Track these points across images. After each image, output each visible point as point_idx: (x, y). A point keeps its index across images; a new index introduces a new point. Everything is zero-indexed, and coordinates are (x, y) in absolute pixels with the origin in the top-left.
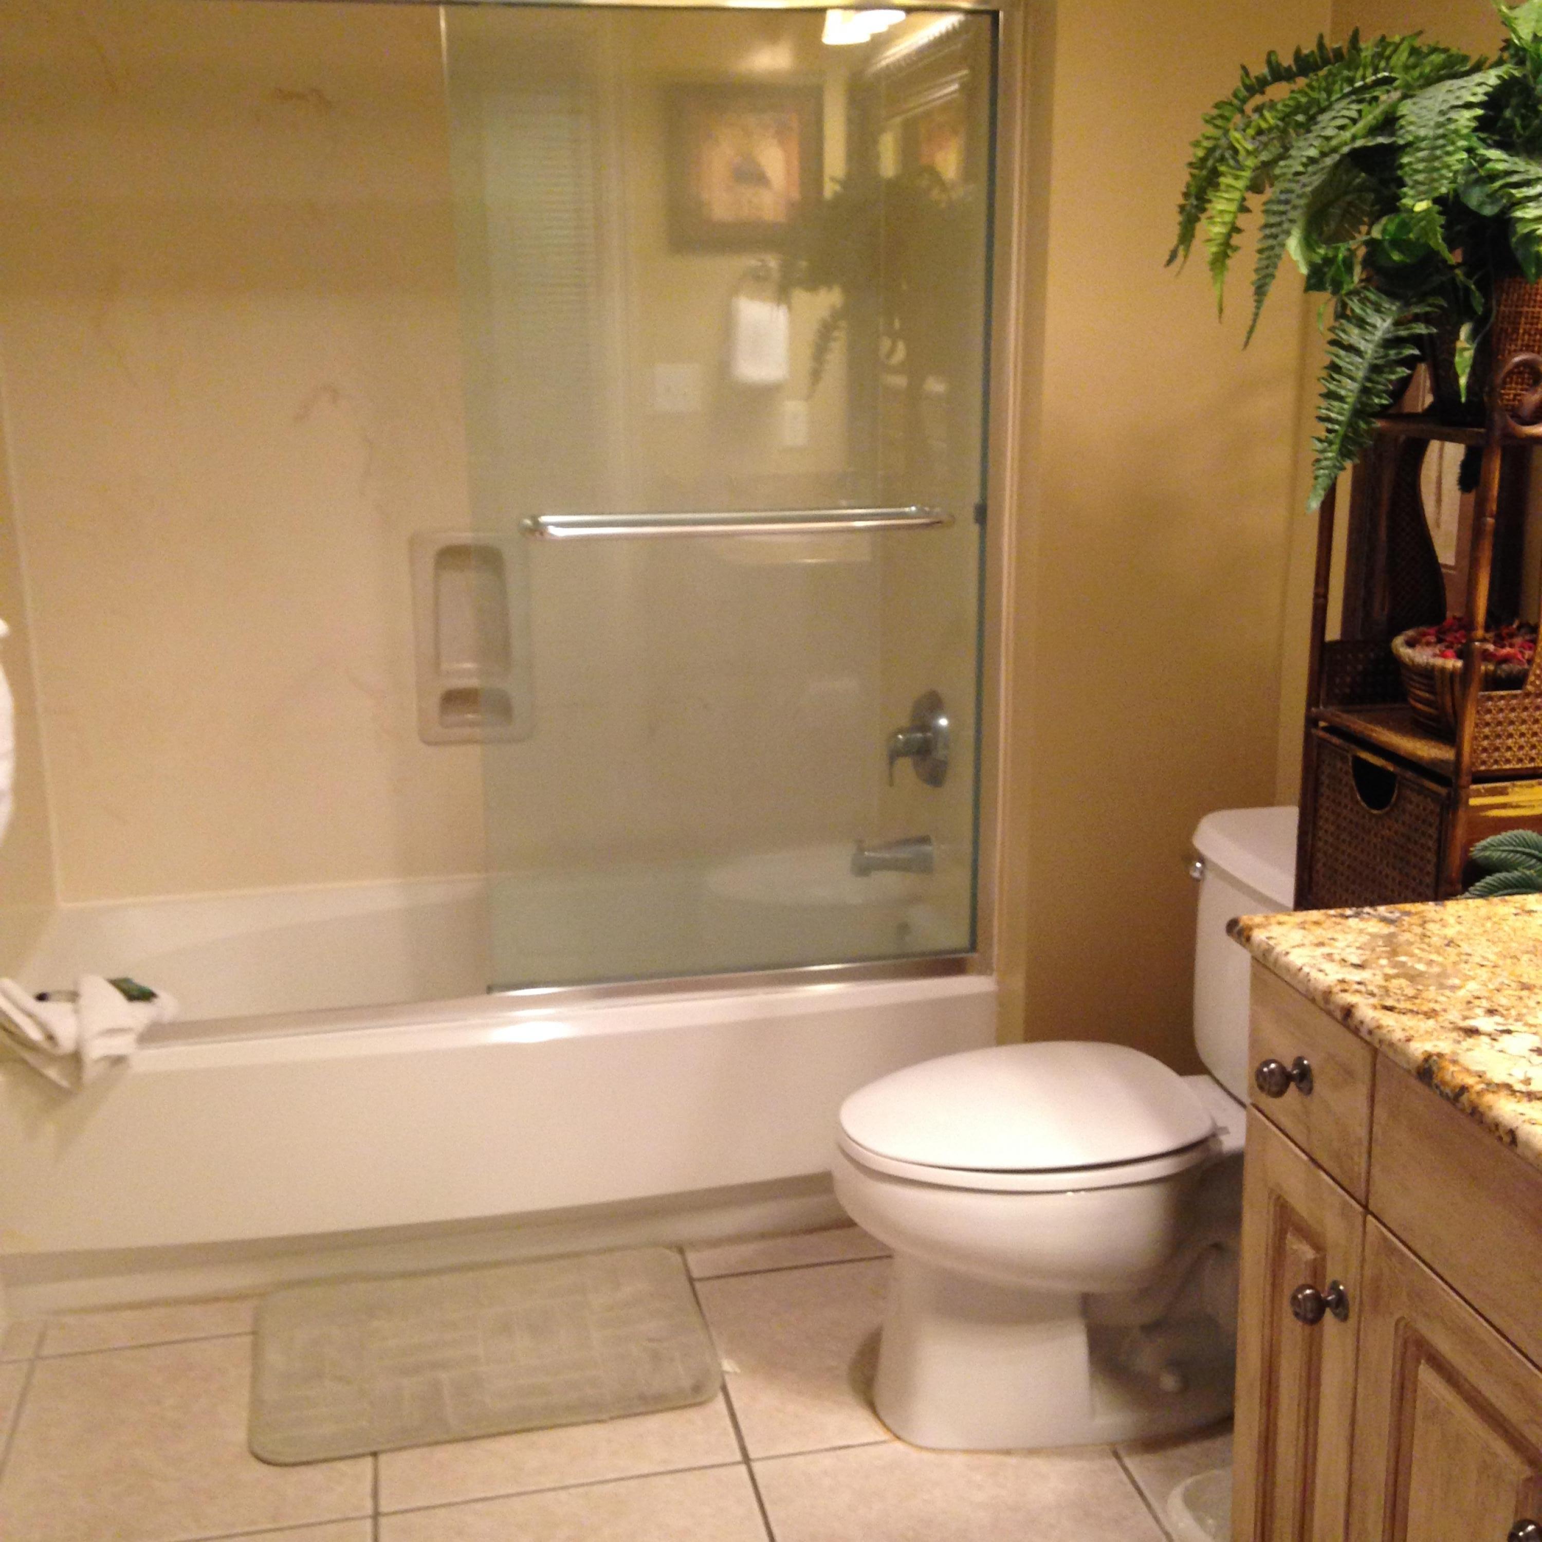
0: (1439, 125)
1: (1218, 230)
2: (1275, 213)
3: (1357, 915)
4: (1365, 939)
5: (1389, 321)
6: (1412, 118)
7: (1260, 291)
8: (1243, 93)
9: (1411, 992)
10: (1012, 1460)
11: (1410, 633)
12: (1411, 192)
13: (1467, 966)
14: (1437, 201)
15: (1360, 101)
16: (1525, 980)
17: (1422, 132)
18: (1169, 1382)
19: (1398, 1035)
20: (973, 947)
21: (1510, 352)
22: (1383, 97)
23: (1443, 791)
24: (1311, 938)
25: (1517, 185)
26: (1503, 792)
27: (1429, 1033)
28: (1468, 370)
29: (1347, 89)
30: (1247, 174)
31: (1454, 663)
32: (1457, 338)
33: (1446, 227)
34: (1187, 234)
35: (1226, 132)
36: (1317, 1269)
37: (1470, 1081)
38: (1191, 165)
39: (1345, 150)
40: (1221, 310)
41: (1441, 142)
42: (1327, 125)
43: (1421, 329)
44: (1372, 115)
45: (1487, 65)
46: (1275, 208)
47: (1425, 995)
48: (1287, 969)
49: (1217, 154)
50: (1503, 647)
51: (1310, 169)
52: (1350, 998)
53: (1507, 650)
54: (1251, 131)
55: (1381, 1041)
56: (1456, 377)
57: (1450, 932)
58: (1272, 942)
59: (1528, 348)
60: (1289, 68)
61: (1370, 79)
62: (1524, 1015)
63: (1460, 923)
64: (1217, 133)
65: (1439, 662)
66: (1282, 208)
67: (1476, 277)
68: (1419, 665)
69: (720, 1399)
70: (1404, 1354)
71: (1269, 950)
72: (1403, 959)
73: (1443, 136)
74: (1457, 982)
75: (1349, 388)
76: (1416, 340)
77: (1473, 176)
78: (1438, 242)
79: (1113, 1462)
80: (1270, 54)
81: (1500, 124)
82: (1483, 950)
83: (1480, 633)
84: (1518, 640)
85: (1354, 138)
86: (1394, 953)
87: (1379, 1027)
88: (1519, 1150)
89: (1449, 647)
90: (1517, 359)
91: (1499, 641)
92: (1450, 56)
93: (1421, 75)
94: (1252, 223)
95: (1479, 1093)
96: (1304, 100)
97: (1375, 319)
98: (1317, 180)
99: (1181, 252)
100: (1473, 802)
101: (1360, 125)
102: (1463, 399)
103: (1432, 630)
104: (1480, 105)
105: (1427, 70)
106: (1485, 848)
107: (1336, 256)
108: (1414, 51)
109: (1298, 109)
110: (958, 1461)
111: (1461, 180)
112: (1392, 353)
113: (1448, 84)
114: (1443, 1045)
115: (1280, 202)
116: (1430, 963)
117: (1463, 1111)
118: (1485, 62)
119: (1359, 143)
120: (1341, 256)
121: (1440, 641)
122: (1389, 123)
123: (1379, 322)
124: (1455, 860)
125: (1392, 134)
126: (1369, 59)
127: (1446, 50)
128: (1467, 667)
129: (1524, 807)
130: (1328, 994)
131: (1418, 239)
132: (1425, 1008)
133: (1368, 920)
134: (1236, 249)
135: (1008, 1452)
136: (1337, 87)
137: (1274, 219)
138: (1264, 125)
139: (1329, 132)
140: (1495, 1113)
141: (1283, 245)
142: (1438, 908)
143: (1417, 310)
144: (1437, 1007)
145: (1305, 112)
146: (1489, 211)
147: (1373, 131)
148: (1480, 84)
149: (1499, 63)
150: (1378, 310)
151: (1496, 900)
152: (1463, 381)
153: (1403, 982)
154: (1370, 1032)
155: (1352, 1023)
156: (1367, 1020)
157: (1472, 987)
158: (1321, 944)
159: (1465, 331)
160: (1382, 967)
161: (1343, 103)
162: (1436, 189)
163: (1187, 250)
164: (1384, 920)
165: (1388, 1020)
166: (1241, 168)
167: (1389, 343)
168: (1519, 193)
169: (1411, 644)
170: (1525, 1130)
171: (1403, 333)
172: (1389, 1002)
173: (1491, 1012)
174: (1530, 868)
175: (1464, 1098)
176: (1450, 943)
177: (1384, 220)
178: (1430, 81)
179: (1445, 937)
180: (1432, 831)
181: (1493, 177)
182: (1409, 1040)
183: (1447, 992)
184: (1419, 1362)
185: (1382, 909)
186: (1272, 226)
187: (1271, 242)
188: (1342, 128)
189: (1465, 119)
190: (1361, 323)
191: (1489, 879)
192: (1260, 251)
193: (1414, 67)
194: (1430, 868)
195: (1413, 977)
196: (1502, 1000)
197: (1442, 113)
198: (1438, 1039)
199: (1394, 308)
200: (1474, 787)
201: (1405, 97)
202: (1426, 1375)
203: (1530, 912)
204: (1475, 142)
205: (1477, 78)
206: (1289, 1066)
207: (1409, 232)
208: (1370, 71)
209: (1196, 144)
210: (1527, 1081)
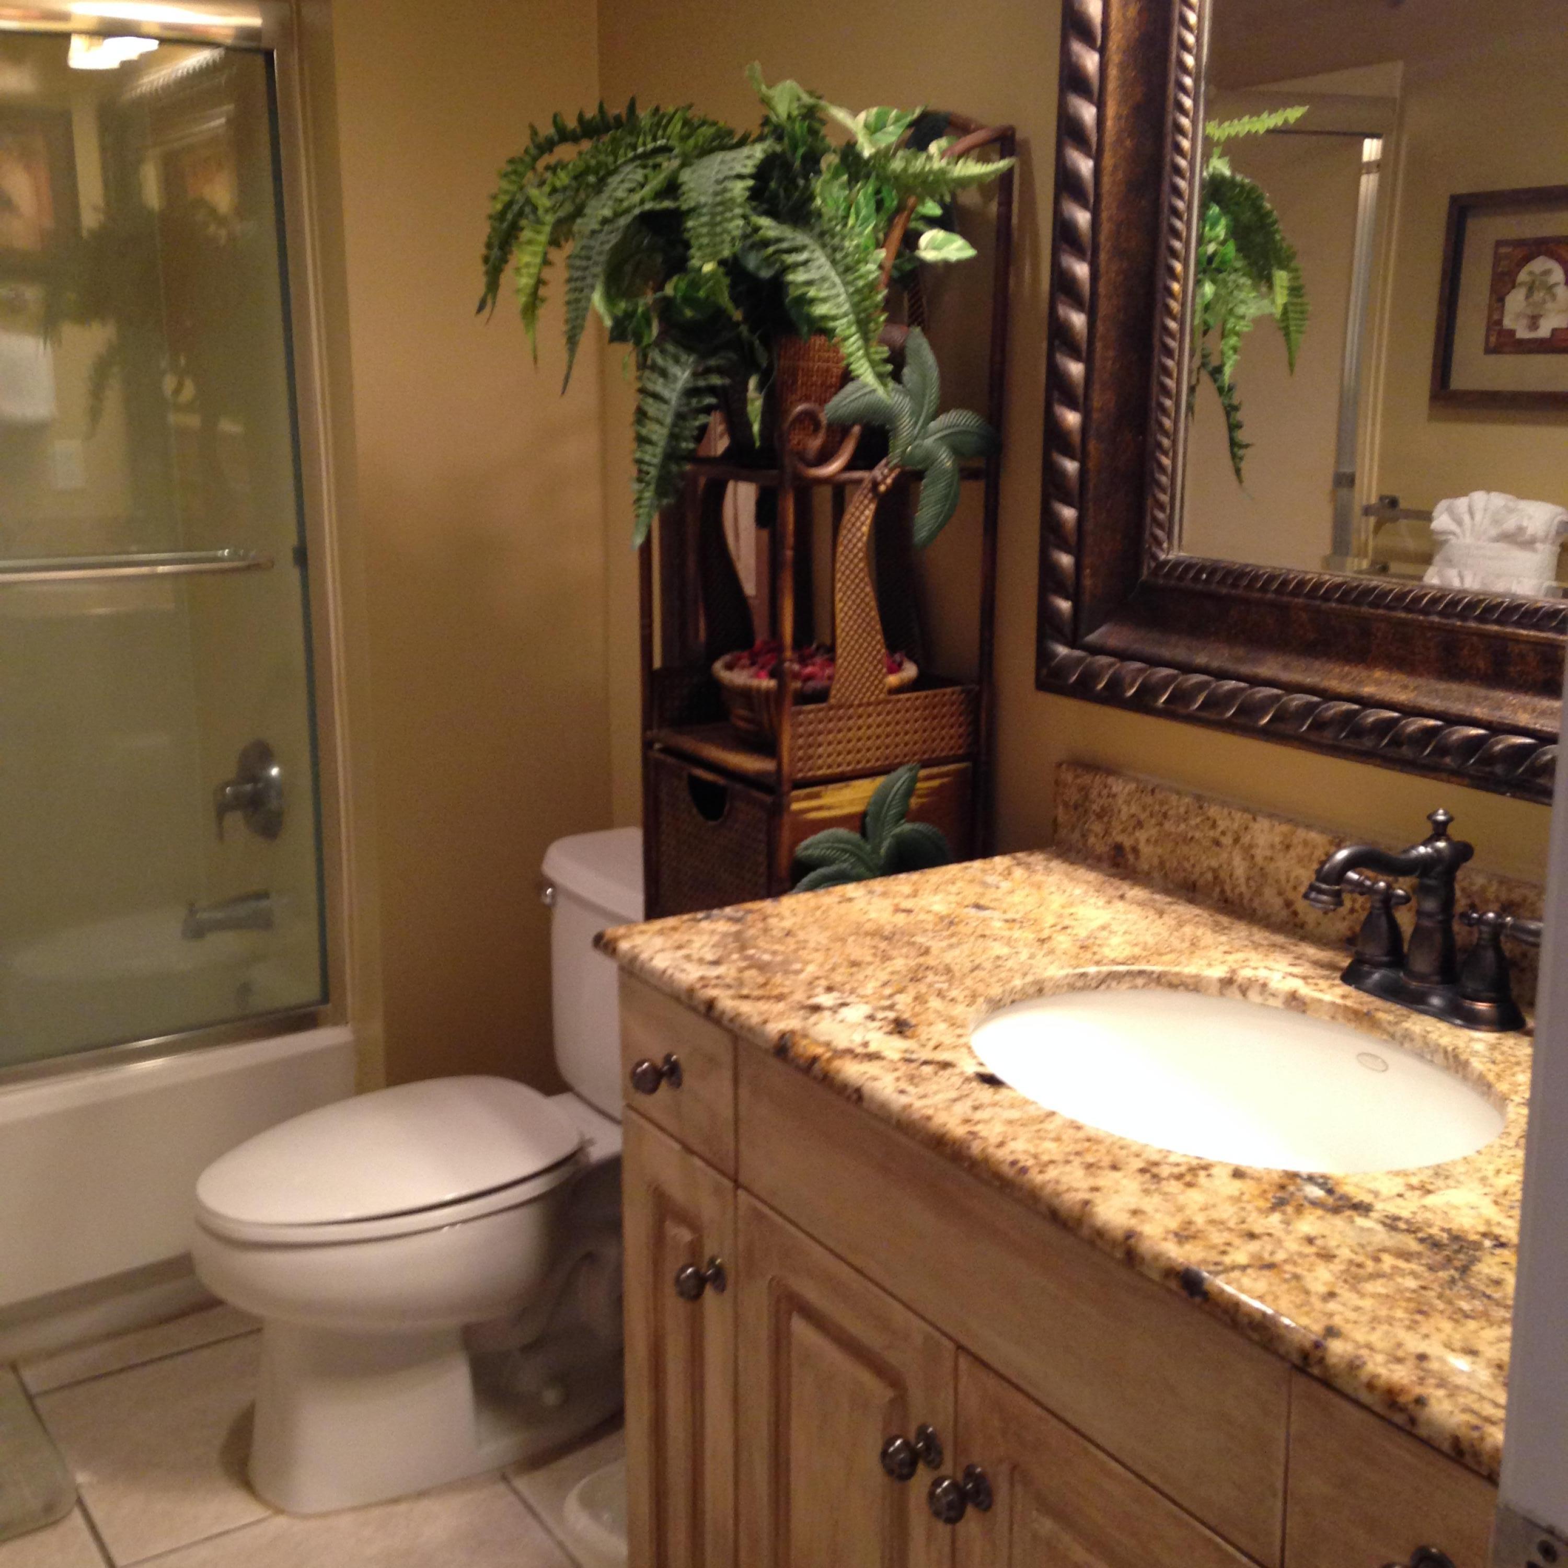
0: (716, 194)
1: (525, 281)
2: (578, 268)
3: (707, 918)
4: (716, 938)
5: (687, 374)
6: (692, 185)
7: (572, 341)
8: (533, 151)
9: (761, 980)
10: (403, 1507)
11: (727, 658)
12: (698, 254)
13: (806, 952)
14: (722, 263)
15: (644, 167)
16: (853, 958)
17: (703, 199)
18: (551, 1397)
19: (755, 1020)
20: (325, 997)
21: (791, 403)
22: (665, 165)
23: (768, 799)
24: (669, 943)
25: (790, 251)
26: (817, 796)
27: (781, 1014)
28: (759, 418)
29: (631, 154)
30: (547, 229)
31: (768, 683)
32: (746, 389)
33: (733, 287)
34: (493, 285)
35: (521, 188)
36: (695, 1249)
37: (819, 1050)
38: (490, 217)
39: (637, 211)
40: (535, 359)
41: (720, 209)
42: (618, 187)
43: (716, 380)
44: (657, 181)
45: (750, 139)
46: (578, 263)
47: (773, 981)
48: (652, 972)
49: (516, 208)
50: (806, 666)
51: (606, 228)
52: (712, 992)
53: (809, 670)
54: (547, 189)
55: (742, 1027)
56: (749, 426)
57: (787, 924)
58: (636, 950)
59: (807, 398)
60: (574, 130)
61: (650, 146)
62: (857, 988)
63: (795, 915)
64: (513, 188)
65: (755, 682)
66: (584, 263)
67: (758, 334)
68: (738, 687)
69: (77, 1515)
70: (777, 1311)
71: (634, 959)
72: (751, 952)
73: (721, 203)
74: (797, 966)
75: (659, 433)
76: (712, 390)
77: (749, 242)
78: (725, 299)
79: (501, 1488)
80: (555, 116)
81: (767, 194)
82: (816, 937)
83: (788, 654)
84: (818, 660)
85: (642, 202)
86: (743, 948)
87: (738, 1015)
88: (865, 1105)
89: (762, 668)
90: (800, 408)
91: (803, 661)
92: (719, 130)
93: (696, 147)
94: (558, 275)
95: (829, 1060)
96: (593, 162)
97: (675, 370)
98: (614, 239)
99: (489, 302)
100: (795, 806)
101: (647, 189)
102: (758, 444)
103: (746, 654)
104: (752, 176)
105: (701, 140)
106: (806, 848)
107: (635, 311)
108: (686, 123)
109: (587, 170)
110: (345, 1522)
111: (738, 245)
112: (694, 401)
113: (719, 156)
114: (792, 1023)
115: (580, 258)
116: (774, 953)
117: (815, 1078)
118: (750, 135)
119: (648, 206)
120: (640, 310)
121: (753, 664)
122: (672, 188)
123: (679, 373)
124: (783, 861)
125: (676, 199)
126: (647, 128)
127: (714, 124)
128: (782, 686)
129: (837, 807)
130: (691, 991)
131: (707, 297)
132: (776, 992)
133: (718, 920)
134: (543, 300)
135: (395, 1501)
136: (622, 151)
137: (579, 274)
138: (558, 184)
139: (620, 194)
140: (842, 1076)
141: (589, 299)
142: (775, 903)
143: (712, 362)
144: (786, 990)
145: (596, 173)
146: (766, 274)
147: (659, 195)
148: (749, 157)
149: (761, 139)
150: (677, 361)
151: (821, 892)
152: (756, 428)
153: (753, 973)
154: (732, 1020)
155: (716, 1013)
156: (728, 1009)
157: (811, 969)
158: (679, 947)
159: (752, 383)
160: (734, 961)
161: (628, 168)
162: (721, 251)
163: (494, 297)
164: (730, 919)
165: (746, 1007)
166: (539, 222)
167: (691, 392)
168: (791, 259)
169: (730, 667)
170: (869, 1087)
171: (701, 383)
172: (745, 991)
173: (830, 989)
174: (845, 861)
175: (817, 1066)
176: (789, 934)
177: (675, 279)
178: (705, 151)
179: (783, 929)
180: (762, 836)
181: (766, 243)
182: (765, 1022)
183: (792, 977)
184: (790, 1314)
185: (728, 910)
186: (577, 279)
187: (577, 295)
188: (631, 191)
189: (739, 189)
190: (664, 373)
191: (812, 875)
192: (568, 303)
193: (688, 137)
194: (762, 869)
195: (762, 967)
196: (838, 978)
197: (719, 182)
198: (788, 1018)
199: (691, 359)
200: (795, 793)
201: (683, 165)
202: (799, 1327)
203: (850, 900)
204: (748, 211)
205: (746, 151)
206: (659, 1062)
207: (698, 291)
208: (649, 139)
209: (494, 197)
210: (866, 1044)
